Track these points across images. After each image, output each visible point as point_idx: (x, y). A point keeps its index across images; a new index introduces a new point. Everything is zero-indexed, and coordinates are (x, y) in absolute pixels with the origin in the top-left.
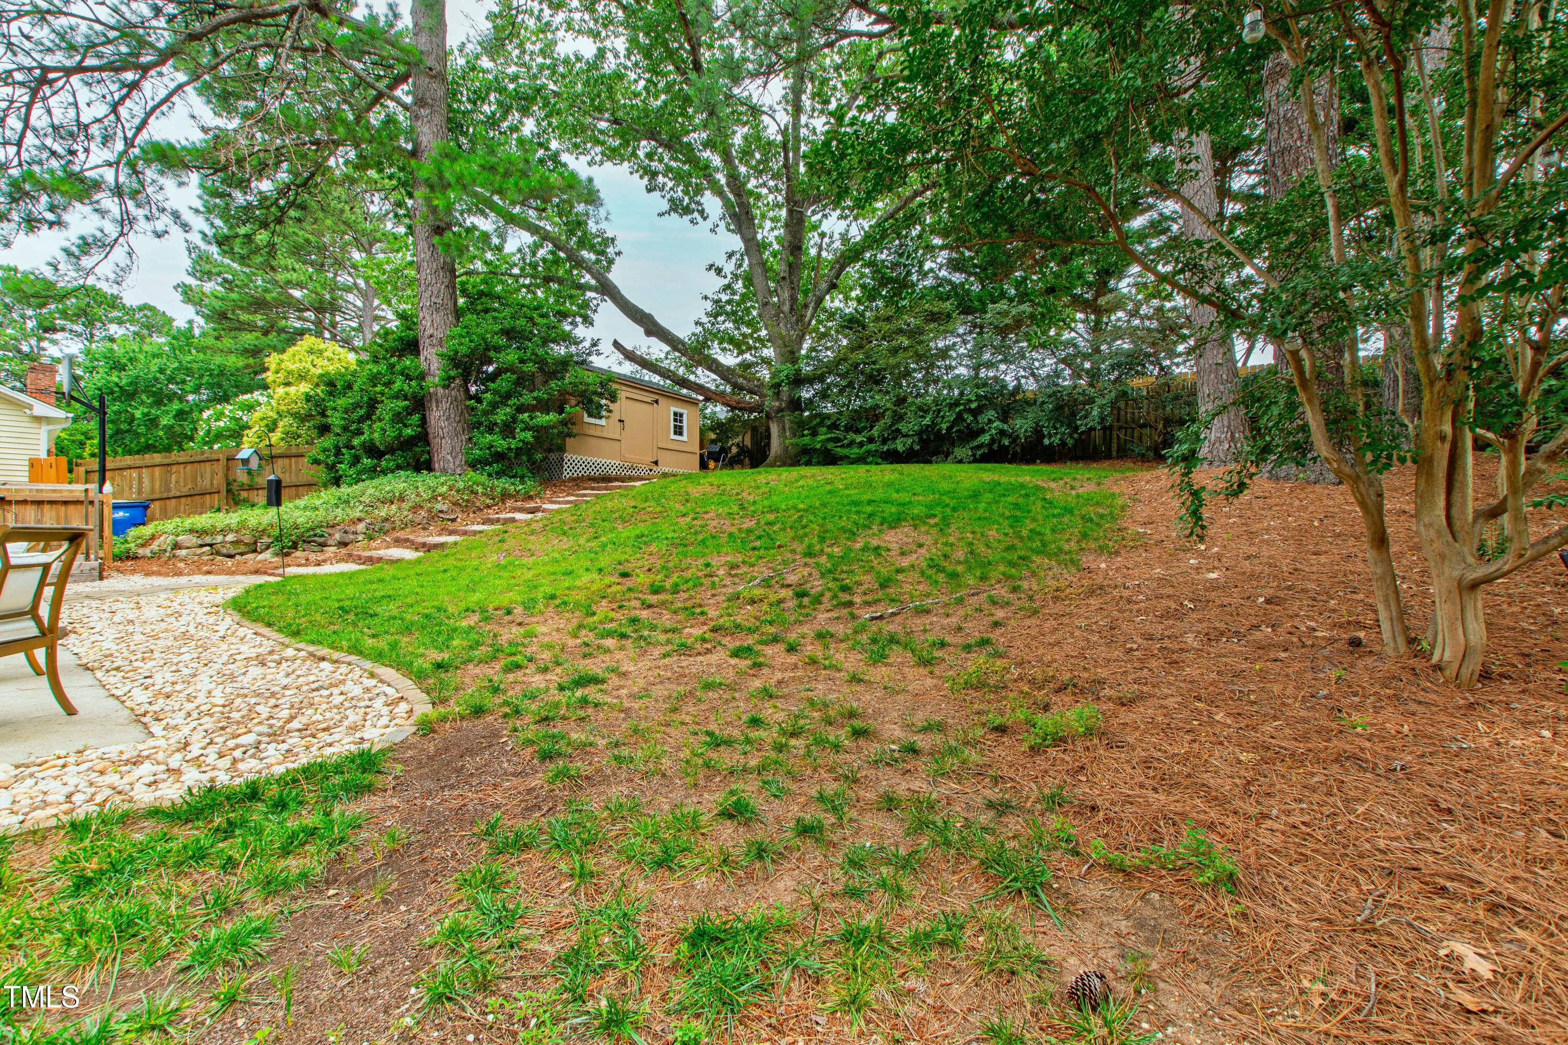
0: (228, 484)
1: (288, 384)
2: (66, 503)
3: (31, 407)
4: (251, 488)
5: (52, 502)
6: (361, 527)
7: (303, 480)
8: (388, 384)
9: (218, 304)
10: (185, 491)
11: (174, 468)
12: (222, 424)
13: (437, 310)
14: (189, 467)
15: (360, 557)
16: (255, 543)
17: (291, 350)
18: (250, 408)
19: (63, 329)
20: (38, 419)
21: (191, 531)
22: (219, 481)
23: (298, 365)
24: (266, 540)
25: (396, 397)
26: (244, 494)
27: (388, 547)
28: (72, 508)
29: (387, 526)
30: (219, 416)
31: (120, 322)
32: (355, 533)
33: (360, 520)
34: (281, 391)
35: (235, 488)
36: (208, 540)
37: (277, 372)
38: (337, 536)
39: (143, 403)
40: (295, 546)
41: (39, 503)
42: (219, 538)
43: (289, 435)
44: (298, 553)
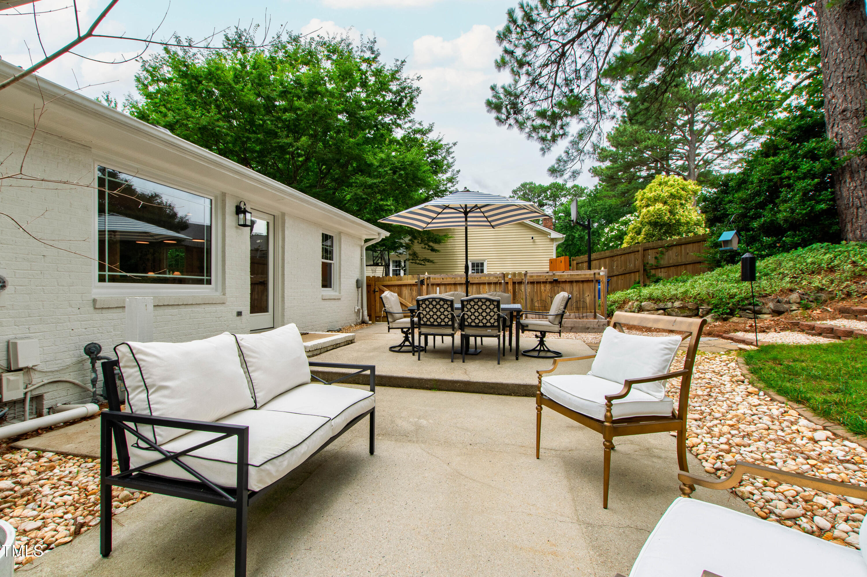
0: (644, 266)
1: (647, 206)
2: (583, 282)
3: (550, 234)
4: (657, 267)
5: (577, 282)
6: (794, 297)
7: (690, 260)
8: (795, 168)
9: (609, 173)
10: (621, 271)
11: (615, 258)
12: (614, 233)
13: (851, 84)
14: (623, 257)
15: (813, 328)
16: (698, 309)
17: (648, 187)
18: (626, 223)
19: (546, 204)
20: (553, 240)
21: (650, 299)
22: (639, 263)
23: (653, 193)
24: (705, 307)
25: (805, 177)
26: (653, 272)
27: (833, 318)
28: (585, 285)
29: (823, 296)
30: (612, 230)
31: (565, 196)
32: (789, 302)
33: (791, 290)
34: (644, 211)
35: (648, 268)
36: (662, 305)
37: (642, 200)
38: (771, 305)
39: (578, 229)
40: (732, 313)
41: (571, 282)
42: (669, 305)
43: (649, 236)
44: (735, 319)
